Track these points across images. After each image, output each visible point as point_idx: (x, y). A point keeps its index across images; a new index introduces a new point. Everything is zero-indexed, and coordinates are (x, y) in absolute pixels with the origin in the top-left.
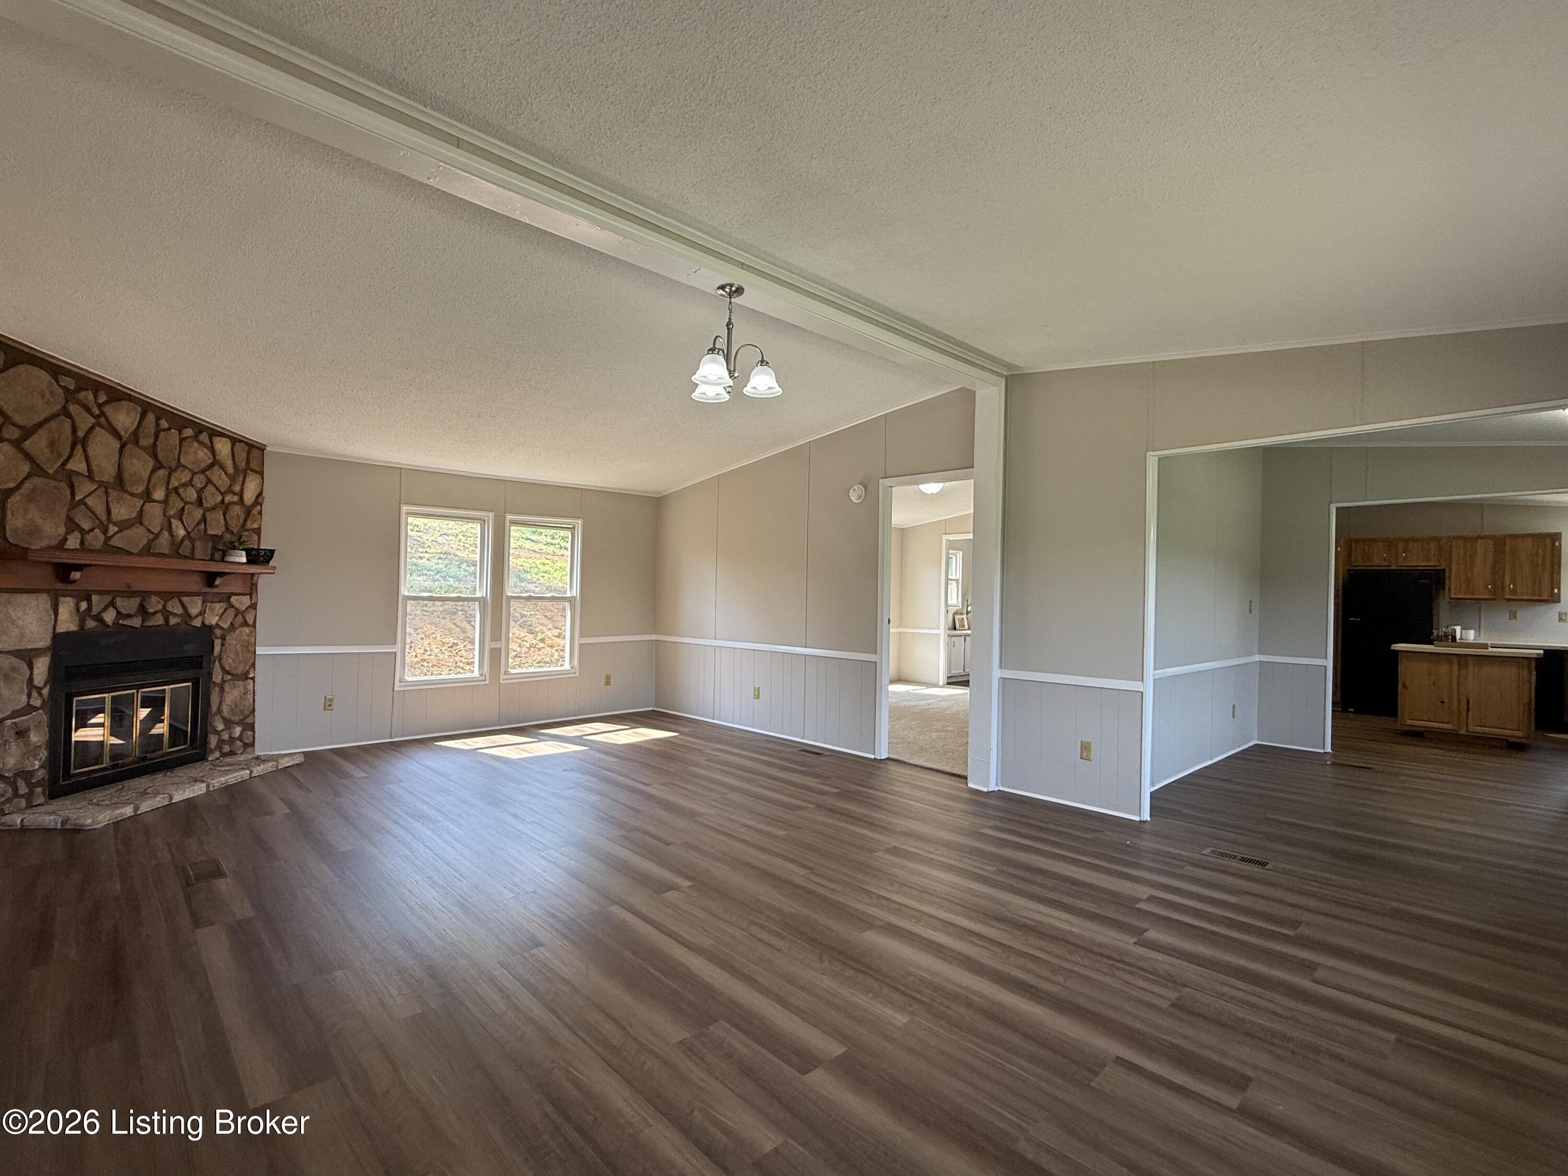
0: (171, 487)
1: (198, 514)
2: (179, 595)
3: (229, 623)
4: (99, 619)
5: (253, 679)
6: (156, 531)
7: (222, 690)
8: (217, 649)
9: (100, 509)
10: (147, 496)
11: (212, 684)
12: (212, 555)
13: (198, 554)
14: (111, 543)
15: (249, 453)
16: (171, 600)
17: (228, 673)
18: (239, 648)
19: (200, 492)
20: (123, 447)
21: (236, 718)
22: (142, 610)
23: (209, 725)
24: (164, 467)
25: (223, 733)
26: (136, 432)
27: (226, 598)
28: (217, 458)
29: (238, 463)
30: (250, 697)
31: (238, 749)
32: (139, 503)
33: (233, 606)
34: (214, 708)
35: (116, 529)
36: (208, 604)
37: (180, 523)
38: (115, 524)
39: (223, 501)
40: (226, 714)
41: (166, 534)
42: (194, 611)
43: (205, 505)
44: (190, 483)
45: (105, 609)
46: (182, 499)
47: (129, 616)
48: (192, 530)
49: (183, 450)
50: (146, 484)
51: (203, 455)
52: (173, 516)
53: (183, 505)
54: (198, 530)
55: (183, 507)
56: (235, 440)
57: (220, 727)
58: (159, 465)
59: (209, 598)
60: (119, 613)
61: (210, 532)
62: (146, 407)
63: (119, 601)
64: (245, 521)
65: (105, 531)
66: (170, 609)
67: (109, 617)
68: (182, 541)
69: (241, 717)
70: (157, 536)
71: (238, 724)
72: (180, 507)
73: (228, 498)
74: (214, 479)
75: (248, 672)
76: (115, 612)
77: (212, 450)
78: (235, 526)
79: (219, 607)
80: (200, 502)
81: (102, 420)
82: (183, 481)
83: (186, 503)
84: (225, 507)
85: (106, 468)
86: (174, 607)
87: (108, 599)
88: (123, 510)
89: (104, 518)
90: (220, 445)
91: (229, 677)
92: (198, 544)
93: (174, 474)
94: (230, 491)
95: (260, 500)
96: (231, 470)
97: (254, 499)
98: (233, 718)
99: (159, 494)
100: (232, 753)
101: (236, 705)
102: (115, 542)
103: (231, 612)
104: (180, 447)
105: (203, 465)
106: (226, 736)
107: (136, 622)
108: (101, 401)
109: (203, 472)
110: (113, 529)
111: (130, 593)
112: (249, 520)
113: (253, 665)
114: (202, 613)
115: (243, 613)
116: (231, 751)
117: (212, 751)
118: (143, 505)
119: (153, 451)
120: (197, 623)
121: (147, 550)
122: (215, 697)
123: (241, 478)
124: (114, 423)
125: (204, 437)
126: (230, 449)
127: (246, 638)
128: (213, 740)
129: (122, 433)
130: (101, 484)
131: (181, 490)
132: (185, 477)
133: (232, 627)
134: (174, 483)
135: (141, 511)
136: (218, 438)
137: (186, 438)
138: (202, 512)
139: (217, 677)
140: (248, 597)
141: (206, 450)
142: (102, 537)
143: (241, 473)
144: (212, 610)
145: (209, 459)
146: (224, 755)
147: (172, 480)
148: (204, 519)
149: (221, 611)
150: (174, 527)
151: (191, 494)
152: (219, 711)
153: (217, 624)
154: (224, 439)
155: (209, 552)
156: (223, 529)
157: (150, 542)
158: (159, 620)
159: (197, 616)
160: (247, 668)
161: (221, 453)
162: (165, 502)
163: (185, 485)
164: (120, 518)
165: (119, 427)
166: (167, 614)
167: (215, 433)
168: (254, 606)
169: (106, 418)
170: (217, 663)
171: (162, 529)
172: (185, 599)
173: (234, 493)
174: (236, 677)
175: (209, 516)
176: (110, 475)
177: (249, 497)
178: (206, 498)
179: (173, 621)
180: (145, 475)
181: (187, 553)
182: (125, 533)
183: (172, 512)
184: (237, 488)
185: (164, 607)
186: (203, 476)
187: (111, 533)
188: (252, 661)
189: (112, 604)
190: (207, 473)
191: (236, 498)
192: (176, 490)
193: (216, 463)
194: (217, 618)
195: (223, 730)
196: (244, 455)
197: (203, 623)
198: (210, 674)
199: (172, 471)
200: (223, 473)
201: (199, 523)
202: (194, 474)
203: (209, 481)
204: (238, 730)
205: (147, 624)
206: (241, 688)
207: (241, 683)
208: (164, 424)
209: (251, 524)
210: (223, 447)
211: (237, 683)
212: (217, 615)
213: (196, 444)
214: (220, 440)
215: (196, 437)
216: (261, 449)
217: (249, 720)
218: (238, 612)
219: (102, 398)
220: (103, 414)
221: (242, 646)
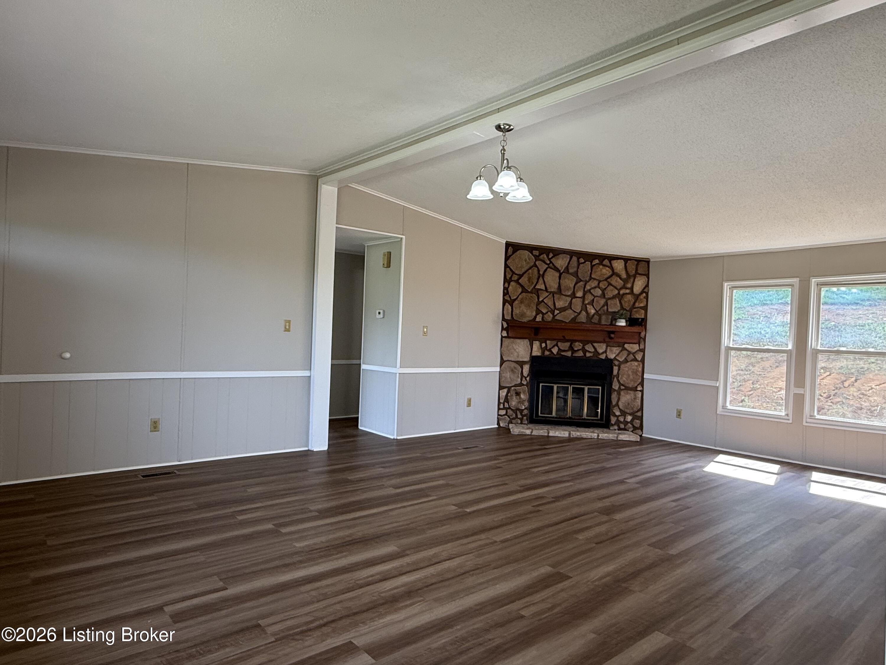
0: (586, 290)
1: (602, 301)
2: (592, 342)
3: (623, 358)
4: (550, 350)
5: (642, 391)
6: (578, 312)
7: (619, 394)
8: (615, 372)
9: (550, 304)
10: (573, 296)
11: (612, 389)
12: (612, 322)
13: (603, 322)
14: (556, 318)
15: (637, 265)
16: (587, 344)
17: (623, 385)
18: (630, 373)
19: (603, 291)
20: (561, 275)
21: (628, 411)
22: (571, 348)
23: (611, 411)
24: (582, 281)
25: (620, 417)
26: (567, 268)
27: (622, 346)
28: (615, 271)
29: (629, 272)
30: (639, 401)
31: (630, 428)
32: (569, 299)
33: (627, 350)
34: (614, 403)
35: (558, 312)
36: (609, 347)
37: (592, 307)
38: (557, 309)
39: (619, 293)
40: (621, 407)
41: (584, 313)
42: (600, 351)
43: (606, 297)
44: (598, 286)
45: (553, 347)
46: (593, 295)
47: (564, 351)
48: (599, 310)
49: (593, 271)
50: (572, 290)
51: (607, 272)
52: (588, 304)
53: (593, 298)
54: (604, 310)
55: (594, 299)
56: (626, 260)
57: (618, 413)
58: (579, 280)
59: (611, 344)
60: (559, 349)
61: (610, 310)
62: (572, 253)
63: (559, 344)
64: (634, 303)
65: (553, 312)
66: (588, 349)
67: (555, 351)
68: (593, 315)
69: (631, 411)
70: (579, 313)
71: (630, 414)
72: (592, 299)
73: (622, 292)
74: (613, 282)
75: (636, 387)
76: (558, 348)
77: (612, 268)
78: (627, 306)
79: (616, 350)
80: (603, 295)
81: (551, 265)
82: (593, 286)
83: (595, 297)
84: (620, 297)
85: (553, 285)
86: (589, 348)
87: (555, 342)
88: (560, 304)
89: (552, 307)
90: (616, 264)
91: (622, 387)
92: (604, 317)
93: (588, 283)
94: (624, 287)
95: (646, 290)
96: (624, 276)
97: (641, 290)
98: (626, 410)
99: (580, 294)
100: (625, 429)
101: (629, 404)
102: (557, 318)
103: (625, 353)
104: (592, 270)
105: (606, 276)
106: (621, 419)
107: (569, 354)
108: (550, 257)
109: (606, 280)
110: (557, 312)
111: (564, 340)
112: (637, 301)
113: (642, 385)
114: (605, 352)
115: (634, 354)
116: (625, 428)
117: (613, 425)
118: (572, 300)
119: (576, 274)
120: (603, 357)
121: (574, 320)
122: (614, 396)
123: (632, 280)
124: (556, 265)
125: (606, 262)
126: (624, 266)
127: (636, 368)
128: (613, 420)
129: (560, 269)
130: (551, 292)
131: (592, 291)
132: (595, 283)
133: (626, 361)
134: (588, 287)
135: (571, 303)
136: (615, 261)
137: (594, 265)
138: (604, 300)
139: (615, 386)
140: (638, 345)
141: (607, 268)
142: (551, 316)
143: (631, 277)
144: (611, 351)
145: (610, 272)
146: (620, 429)
147: (587, 286)
148: (606, 304)
149: (617, 352)
150: (588, 309)
151: (598, 292)
152: (617, 405)
153: (615, 358)
154: (619, 261)
155: (610, 321)
156: (619, 308)
157: (575, 318)
158: (581, 354)
159: (603, 353)
160: (636, 385)
161: (617, 268)
162: (583, 298)
163: (595, 287)
164: (559, 307)
165: (558, 266)
166: (585, 351)
167: (612, 258)
168: (643, 351)
169: (553, 265)
170: (615, 379)
171: (581, 311)
172: (595, 344)
173: (627, 288)
174: (627, 388)
175: (609, 302)
176: (554, 288)
177: (637, 289)
178: (607, 293)
179: (588, 355)
180: (572, 286)
181: (596, 321)
182: (562, 313)
183: (586, 302)
184: (629, 285)
185: (583, 347)
186: (605, 282)
187: (555, 314)
188: (640, 381)
189: (557, 345)
190: (608, 280)
191: (628, 291)
192: (589, 291)
193: (614, 274)
194: (614, 355)
195: (619, 416)
196: (634, 267)
197: (606, 356)
198: (611, 384)
199: (586, 282)
200: (618, 279)
201: (603, 306)
202: (600, 282)
203: (610, 284)
204: (629, 418)
205: (574, 355)
206: (632, 395)
207: (632, 392)
208: (582, 260)
209: (639, 304)
210: (619, 266)
211: (629, 391)
212: (615, 354)
213: (601, 267)
214: (617, 262)
215: (601, 263)
216: (647, 262)
217: (639, 414)
218: (629, 353)
219: (551, 255)
220: (551, 262)
221: (632, 372)
